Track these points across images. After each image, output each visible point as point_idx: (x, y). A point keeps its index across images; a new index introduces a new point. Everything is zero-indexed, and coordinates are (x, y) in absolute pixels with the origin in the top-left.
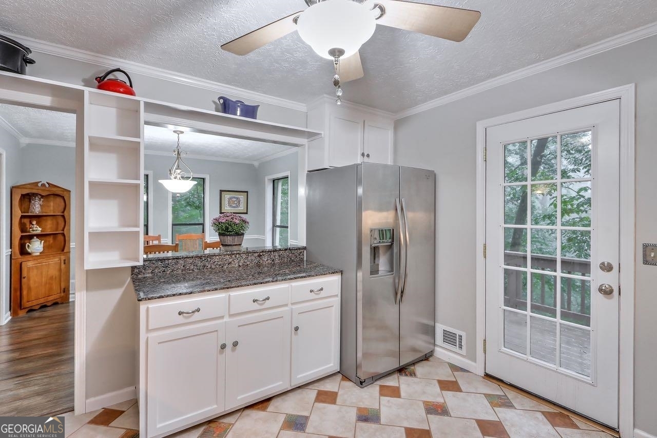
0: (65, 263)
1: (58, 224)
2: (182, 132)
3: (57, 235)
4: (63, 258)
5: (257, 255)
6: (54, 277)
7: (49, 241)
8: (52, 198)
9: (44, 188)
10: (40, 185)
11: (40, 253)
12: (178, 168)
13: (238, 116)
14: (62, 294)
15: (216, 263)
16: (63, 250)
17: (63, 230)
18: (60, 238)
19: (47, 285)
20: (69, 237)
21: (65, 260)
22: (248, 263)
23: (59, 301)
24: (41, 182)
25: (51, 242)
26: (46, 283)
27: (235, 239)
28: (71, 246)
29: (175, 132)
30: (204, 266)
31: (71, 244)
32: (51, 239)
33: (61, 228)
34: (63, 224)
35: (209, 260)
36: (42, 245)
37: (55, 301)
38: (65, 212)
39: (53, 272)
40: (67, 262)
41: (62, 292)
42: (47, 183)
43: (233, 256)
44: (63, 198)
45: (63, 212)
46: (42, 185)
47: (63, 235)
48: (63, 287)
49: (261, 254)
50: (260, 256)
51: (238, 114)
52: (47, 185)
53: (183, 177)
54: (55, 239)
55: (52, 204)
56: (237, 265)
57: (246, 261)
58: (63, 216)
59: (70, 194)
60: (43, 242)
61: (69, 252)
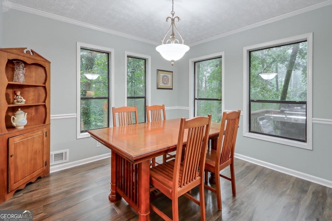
0: (46, 136)
1: (39, 95)
3: (38, 107)
4: (45, 130)
6: (38, 151)
7: (31, 114)
8: (34, 68)
9: (28, 55)
10: (25, 51)
11: (25, 126)
14: (45, 168)
16: (44, 123)
17: (44, 102)
18: (42, 109)
19: (32, 161)
20: (50, 109)
21: (46, 132)
23: (41, 175)
24: (26, 48)
25: (33, 114)
26: (31, 159)
28: (51, 118)
31: (51, 116)
32: (33, 111)
33: (43, 100)
34: (44, 95)
36: (26, 118)
37: (38, 176)
39: (37, 146)
40: (47, 134)
41: (44, 166)
42: (32, 51)
44: (44, 68)
45: (45, 83)
46: (27, 52)
47: (45, 106)
48: (45, 160)
52: (31, 53)
54: (36, 110)
55: (34, 74)
58: (45, 88)
59: (50, 65)
60: (26, 114)
61: (50, 124)
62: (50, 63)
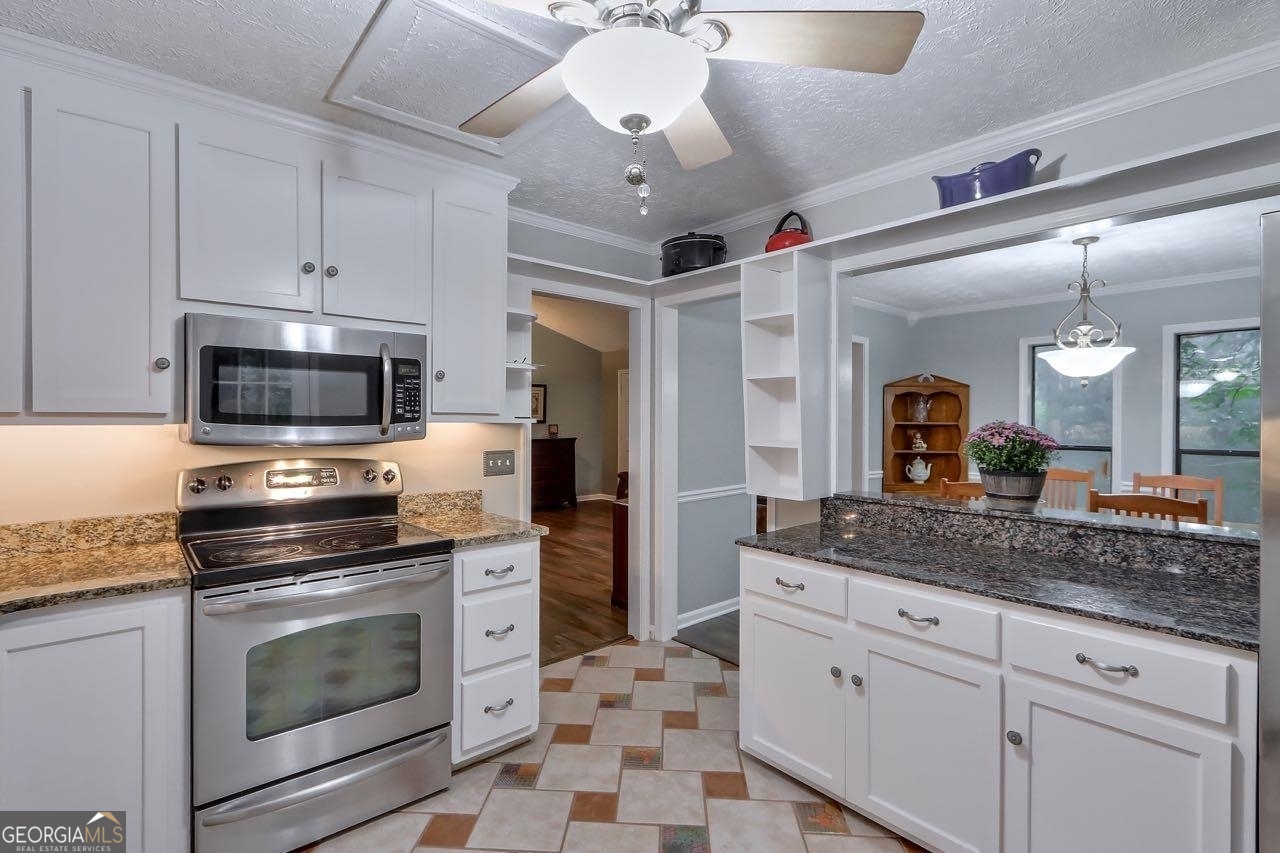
1: (949, 438)
2: (1094, 239)
3: (948, 457)
5: (1066, 532)
7: (938, 465)
8: (942, 399)
9: (928, 384)
10: (920, 380)
11: (926, 481)
12: (1085, 321)
13: (980, 200)
15: (956, 528)
17: (957, 449)
18: (953, 461)
22: (1039, 547)
24: (922, 375)
25: (943, 466)
27: (1000, 482)
29: (1076, 242)
30: (931, 529)
32: (942, 463)
33: (955, 447)
34: (957, 439)
35: (940, 518)
36: (929, 471)
38: (960, 420)
42: (932, 376)
43: (996, 522)
44: (956, 396)
45: (958, 420)
46: (924, 379)
47: (958, 457)
49: (1081, 532)
50: (1074, 536)
51: (978, 196)
52: (932, 379)
53: (1094, 342)
54: (946, 462)
55: (944, 407)
56: (1006, 545)
57: (1032, 540)
58: (958, 427)
59: (968, 392)
60: (930, 465)
62: (968, 386)
